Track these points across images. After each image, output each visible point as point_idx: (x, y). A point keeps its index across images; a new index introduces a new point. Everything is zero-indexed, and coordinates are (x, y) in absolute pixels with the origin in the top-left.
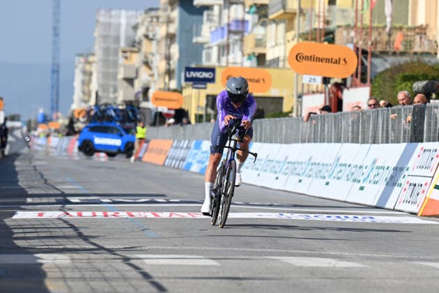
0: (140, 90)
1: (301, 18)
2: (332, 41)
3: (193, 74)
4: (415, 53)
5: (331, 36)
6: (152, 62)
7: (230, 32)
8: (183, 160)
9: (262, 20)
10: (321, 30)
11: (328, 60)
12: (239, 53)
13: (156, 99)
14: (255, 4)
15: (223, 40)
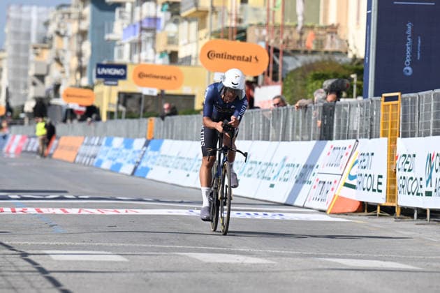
0: (52, 87)
1: (214, 16)
2: (244, 39)
3: (104, 71)
4: (327, 52)
5: (243, 34)
6: (63, 59)
7: (142, 29)
8: (94, 157)
9: (175, 17)
10: (232, 28)
11: (239, 58)
12: (151, 51)
13: (68, 96)
14: (168, 2)
15: (135, 38)
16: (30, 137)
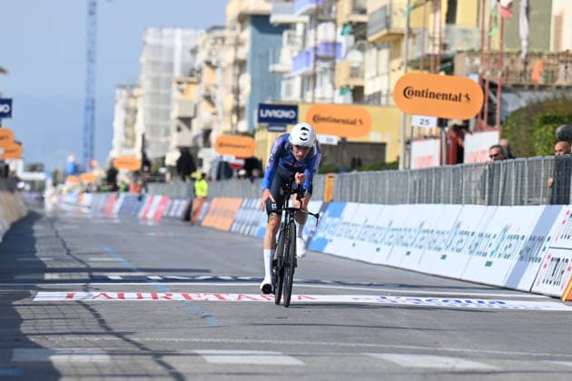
0: (200, 132)
1: (411, 41)
2: (450, 71)
3: (269, 113)
4: (559, 87)
5: (449, 64)
6: (215, 97)
7: (317, 58)
8: (255, 224)
9: (359, 42)
10: (435, 56)
11: (445, 97)
12: (329, 87)
13: (221, 145)
14: (351, 23)
15: (309, 69)
16: (173, 199)
